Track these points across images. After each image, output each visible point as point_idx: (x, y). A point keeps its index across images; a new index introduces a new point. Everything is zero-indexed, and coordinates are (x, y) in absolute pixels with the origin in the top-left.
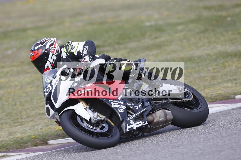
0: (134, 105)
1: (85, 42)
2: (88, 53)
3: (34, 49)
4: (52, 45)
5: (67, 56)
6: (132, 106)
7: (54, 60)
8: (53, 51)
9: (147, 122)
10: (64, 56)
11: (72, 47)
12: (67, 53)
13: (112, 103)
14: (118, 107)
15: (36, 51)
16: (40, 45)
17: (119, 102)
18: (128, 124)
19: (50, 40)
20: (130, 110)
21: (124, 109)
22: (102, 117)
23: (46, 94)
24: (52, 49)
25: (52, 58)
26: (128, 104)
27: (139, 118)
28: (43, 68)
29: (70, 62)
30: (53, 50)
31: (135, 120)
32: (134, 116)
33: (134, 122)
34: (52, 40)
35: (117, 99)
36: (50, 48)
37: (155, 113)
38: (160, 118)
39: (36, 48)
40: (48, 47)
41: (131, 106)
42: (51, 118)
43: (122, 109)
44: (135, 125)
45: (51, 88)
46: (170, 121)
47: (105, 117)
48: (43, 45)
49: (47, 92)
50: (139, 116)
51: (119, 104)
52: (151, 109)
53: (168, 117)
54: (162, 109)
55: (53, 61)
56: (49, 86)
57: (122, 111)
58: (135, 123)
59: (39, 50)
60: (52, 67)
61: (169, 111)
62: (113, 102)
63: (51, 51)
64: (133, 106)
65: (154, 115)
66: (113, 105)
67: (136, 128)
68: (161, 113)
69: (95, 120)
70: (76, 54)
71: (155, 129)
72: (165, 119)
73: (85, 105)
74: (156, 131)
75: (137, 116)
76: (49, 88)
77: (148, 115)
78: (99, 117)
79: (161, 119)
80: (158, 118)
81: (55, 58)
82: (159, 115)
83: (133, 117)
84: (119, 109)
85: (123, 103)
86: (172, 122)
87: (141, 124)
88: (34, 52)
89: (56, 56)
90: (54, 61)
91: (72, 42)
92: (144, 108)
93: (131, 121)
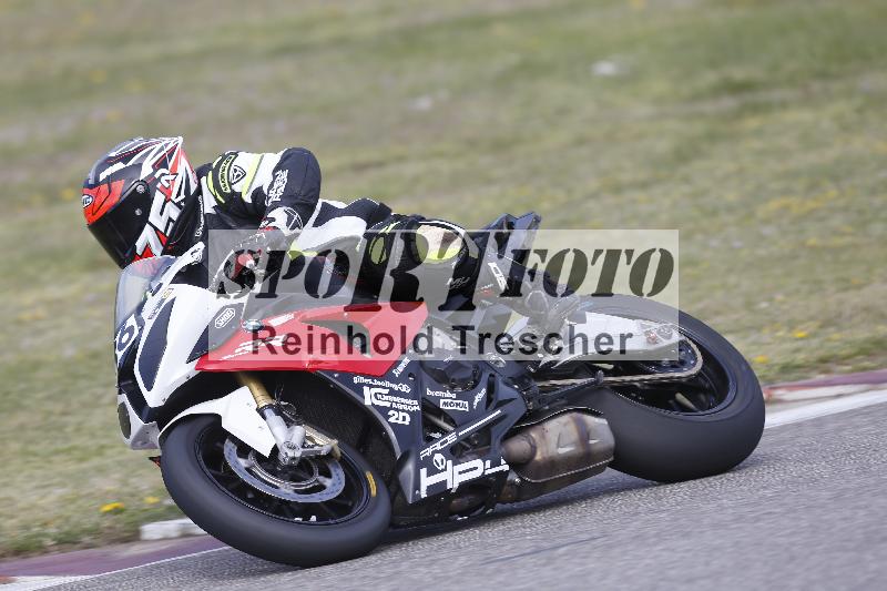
0: (454, 396)
1: (281, 153)
2: (288, 199)
3: (97, 179)
4: (162, 163)
5: (219, 207)
6: (448, 400)
7: (170, 220)
8: (167, 185)
9: (503, 462)
10: (208, 204)
11: (235, 171)
12: (219, 197)
13: (366, 389)
14: (388, 404)
15: (105, 187)
16: (120, 166)
17: (396, 387)
18: (423, 472)
19: (158, 147)
20: (439, 417)
21: (412, 414)
22: (324, 443)
23: (120, 354)
24: (163, 179)
25: (161, 214)
26: (429, 392)
27: (475, 446)
28: (129, 252)
29: (230, 228)
30: (168, 181)
31: (456, 453)
32: (451, 439)
33: (450, 462)
34: (166, 145)
35: (386, 375)
36: (157, 176)
37: (538, 427)
38: (558, 446)
39: (103, 176)
40: (146, 170)
41: (442, 401)
42: (134, 445)
43: (404, 414)
44: (454, 475)
45: (136, 333)
46: (603, 454)
47: (336, 442)
48: (130, 163)
49: (121, 346)
50: (475, 438)
51: (392, 393)
52: (523, 411)
53: (592, 442)
54: (569, 411)
55: (168, 224)
56: (132, 321)
57: (404, 418)
58: (454, 464)
59: (114, 184)
60: (162, 248)
61: (597, 420)
62: (371, 386)
63: (159, 186)
64: (450, 401)
65: (534, 434)
66: (369, 398)
67: (456, 486)
68: (565, 425)
69: (291, 454)
70: (247, 199)
71: (540, 489)
72: (581, 450)
73: (260, 398)
74: (545, 497)
75: (467, 438)
76: (131, 330)
77: (513, 433)
78: (310, 443)
79: (563, 451)
80: (553, 445)
81: (174, 213)
82: (557, 437)
83: (446, 441)
84: (391, 413)
85: (408, 392)
86: (611, 459)
87: (477, 468)
88: (96, 190)
89: (178, 205)
90: (171, 224)
91: (236, 155)
92: (495, 409)
93: (438, 457)
